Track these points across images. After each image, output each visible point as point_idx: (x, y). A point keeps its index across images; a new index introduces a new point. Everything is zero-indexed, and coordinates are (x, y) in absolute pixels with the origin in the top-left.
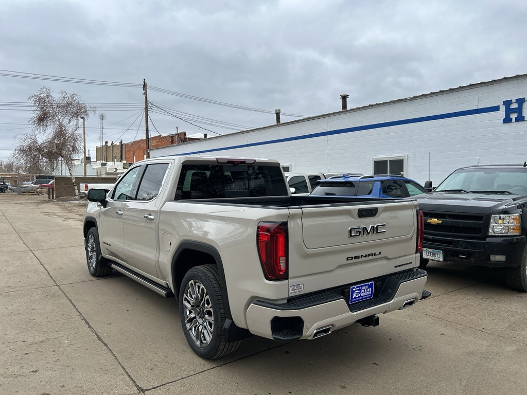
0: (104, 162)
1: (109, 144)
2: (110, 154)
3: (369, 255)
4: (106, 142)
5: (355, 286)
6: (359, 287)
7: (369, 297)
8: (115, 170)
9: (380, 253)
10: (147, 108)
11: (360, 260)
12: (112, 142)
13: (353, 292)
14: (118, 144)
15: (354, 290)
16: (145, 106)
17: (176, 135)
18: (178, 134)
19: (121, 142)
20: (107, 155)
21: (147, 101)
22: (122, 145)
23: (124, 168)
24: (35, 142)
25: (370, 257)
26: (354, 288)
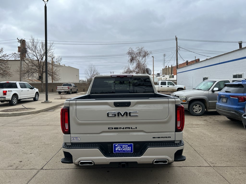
0: (164, 75)
1: (167, 67)
2: (167, 72)
3: (126, 128)
4: (166, 66)
5: (117, 144)
6: (121, 145)
7: (130, 152)
8: (166, 79)
9: (136, 128)
10: (177, 49)
11: (119, 130)
12: (168, 66)
13: (115, 147)
14: (171, 67)
15: (116, 146)
16: (176, 49)
17: (195, 60)
18: (196, 60)
19: (172, 66)
20: (166, 72)
21: (177, 46)
22: (172, 67)
23: (170, 78)
24: (129, 69)
25: (127, 130)
26: (116, 145)
